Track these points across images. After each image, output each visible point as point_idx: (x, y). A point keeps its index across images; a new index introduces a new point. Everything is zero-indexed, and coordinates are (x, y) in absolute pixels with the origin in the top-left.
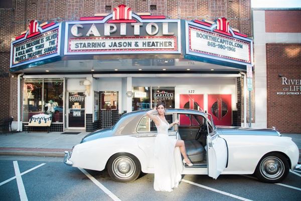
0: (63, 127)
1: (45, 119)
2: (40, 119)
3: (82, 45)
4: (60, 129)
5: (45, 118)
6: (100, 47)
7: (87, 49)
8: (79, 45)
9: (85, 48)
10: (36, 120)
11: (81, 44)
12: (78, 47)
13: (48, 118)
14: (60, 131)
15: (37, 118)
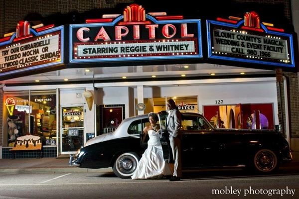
0: (56, 151)
1: (34, 142)
2: (27, 141)
3: (92, 51)
4: (53, 154)
5: (34, 139)
6: (112, 52)
7: (96, 54)
8: (88, 51)
9: (94, 54)
10: (23, 144)
11: (90, 49)
12: (87, 52)
13: (38, 141)
14: (53, 156)
15: (23, 140)
